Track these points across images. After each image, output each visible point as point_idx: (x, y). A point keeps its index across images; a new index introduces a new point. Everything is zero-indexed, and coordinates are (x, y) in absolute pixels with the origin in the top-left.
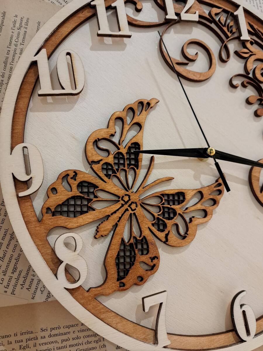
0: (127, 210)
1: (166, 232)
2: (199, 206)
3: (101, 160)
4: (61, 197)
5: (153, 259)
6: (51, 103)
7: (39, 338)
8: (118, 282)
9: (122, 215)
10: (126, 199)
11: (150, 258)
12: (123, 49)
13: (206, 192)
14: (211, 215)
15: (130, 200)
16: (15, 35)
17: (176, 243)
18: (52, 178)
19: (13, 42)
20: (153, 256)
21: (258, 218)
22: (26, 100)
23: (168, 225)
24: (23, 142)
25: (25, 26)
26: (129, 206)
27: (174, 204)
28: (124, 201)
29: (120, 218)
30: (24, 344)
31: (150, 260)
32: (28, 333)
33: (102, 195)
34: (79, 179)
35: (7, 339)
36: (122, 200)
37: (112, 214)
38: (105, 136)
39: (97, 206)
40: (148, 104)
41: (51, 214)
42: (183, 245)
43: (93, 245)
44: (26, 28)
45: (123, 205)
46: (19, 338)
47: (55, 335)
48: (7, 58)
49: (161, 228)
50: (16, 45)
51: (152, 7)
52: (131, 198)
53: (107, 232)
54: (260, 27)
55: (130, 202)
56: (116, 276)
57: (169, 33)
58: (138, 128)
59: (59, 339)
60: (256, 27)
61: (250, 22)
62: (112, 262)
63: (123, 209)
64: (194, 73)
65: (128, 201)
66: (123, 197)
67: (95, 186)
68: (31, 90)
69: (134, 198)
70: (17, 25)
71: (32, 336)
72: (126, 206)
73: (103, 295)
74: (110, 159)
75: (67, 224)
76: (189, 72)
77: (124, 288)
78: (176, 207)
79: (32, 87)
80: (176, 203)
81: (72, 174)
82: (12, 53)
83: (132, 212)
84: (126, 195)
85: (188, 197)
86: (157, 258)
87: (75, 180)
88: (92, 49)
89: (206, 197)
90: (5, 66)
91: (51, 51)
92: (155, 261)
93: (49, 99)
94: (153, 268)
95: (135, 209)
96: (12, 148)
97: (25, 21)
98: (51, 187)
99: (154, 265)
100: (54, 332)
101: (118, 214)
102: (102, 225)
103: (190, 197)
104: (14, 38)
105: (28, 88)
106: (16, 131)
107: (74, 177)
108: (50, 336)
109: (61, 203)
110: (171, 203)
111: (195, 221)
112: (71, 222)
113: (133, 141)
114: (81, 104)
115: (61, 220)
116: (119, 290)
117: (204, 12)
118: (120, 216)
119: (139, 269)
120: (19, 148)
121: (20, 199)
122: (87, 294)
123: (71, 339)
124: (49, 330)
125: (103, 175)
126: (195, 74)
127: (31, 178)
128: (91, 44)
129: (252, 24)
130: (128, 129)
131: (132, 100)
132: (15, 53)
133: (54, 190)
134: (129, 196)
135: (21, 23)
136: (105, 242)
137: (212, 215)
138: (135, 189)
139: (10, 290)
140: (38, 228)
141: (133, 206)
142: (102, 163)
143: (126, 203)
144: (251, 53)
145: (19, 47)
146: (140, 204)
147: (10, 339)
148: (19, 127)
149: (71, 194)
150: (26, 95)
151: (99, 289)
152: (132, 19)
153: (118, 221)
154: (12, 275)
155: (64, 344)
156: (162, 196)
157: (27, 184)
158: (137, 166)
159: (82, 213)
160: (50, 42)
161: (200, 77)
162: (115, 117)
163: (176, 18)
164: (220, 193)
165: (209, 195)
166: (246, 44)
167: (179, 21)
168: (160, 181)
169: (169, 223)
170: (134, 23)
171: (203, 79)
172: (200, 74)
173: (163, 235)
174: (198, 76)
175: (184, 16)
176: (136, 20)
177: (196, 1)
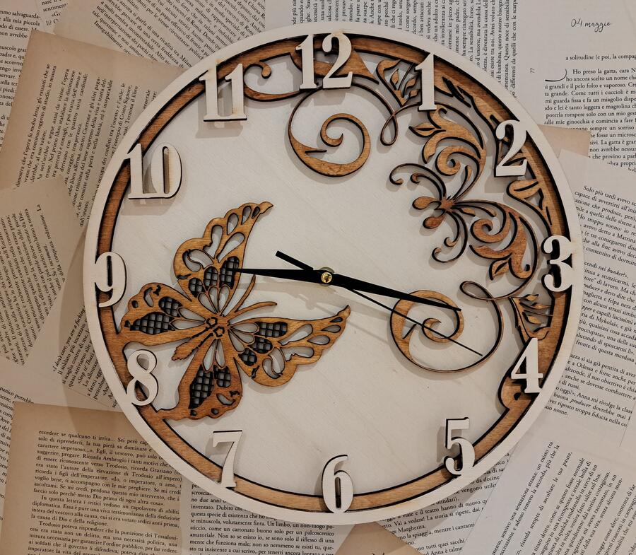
0: (211, 335)
1: (255, 366)
2: (304, 342)
3: (190, 275)
4: (141, 311)
5: (232, 394)
6: (143, 205)
7: (116, 447)
8: (190, 410)
9: (205, 340)
10: (213, 322)
11: (231, 392)
12: (237, 134)
13: (319, 327)
14: (318, 356)
15: (216, 323)
16: (121, 110)
17: (265, 381)
18: (134, 290)
19: (118, 120)
20: (233, 390)
21: (394, 371)
22: (117, 204)
23: (259, 359)
24: (110, 250)
25: (133, 98)
26: (215, 331)
27: (273, 336)
28: (209, 324)
29: (202, 343)
30: (101, 449)
31: (230, 394)
32: (106, 439)
33: (185, 313)
34: (163, 293)
35: (87, 440)
36: (208, 322)
37: (193, 337)
38: (198, 247)
39: (180, 325)
40: (258, 208)
41: (129, 329)
42: (274, 385)
43: (170, 366)
44: (133, 100)
45: (207, 329)
46: (97, 441)
47: (131, 448)
48: (110, 140)
49: (252, 360)
50: (120, 124)
52: (218, 322)
53: (185, 356)
54: (463, 83)
55: (216, 327)
56: (188, 403)
57: (307, 105)
58: (242, 237)
59: (135, 453)
60: (456, 83)
61: (447, 77)
62: (186, 389)
63: (207, 333)
64: (331, 165)
65: (214, 325)
66: (209, 319)
67: (180, 305)
68: (122, 192)
69: (222, 322)
70: (124, 97)
71: (109, 443)
72: (211, 331)
73: (172, 418)
74: (200, 275)
75: (143, 340)
76: (324, 163)
77: (196, 417)
78: (274, 340)
79: (124, 188)
80: (277, 334)
81: (155, 288)
82: (115, 133)
83: (217, 338)
84: (213, 318)
85: (291, 329)
86: (239, 394)
87: (158, 295)
88: (198, 136)
89: (317, 333)
90: (107, 150)
91: (147, 143)
92: (236, 396)
93: (143, 202)
94: (233, 404)
95: (221, 335)
96: (97, 257)
97: (132, 90)
98: (132, 300)
99: (234, 401)
100: (130, 445)
101: (201, 338)
102: (182, 348)
103: (294, 330)
104: (120, 114)
105: (120, 189)
106: (104, 237)
107: (157, 292)
108: (126, 447)
109: (140, 317)
110: (270, 334)
111: (295, 359)
112: (149, 339)
113: (230, 255)
114: (176, 208)
115: (139, 335)
116: (189, 418)
117: (367, 70)
118: (202, 340)
119: (212, 402)
120: (104, 257)
121: (99, 310)
122: (155, 414)
123: (147, 456)
124: (126, 441)
125: (190, 292)
126: (333, 167)
127: (112, 289)
128: (197, 129)
129: (451, 79)
130: (226, 240)
131: (237, 203)
132: (119, 133)
133: (134, 303)
134: (216, 320)
135: (128, 95)
136: (183, 366)
137: (321, 355)
138: (226, 313)
139: (93, 394)
140: (115, 340)
141: (220, 332)
142: (190, 278)
143: (211, 327)
144: (436, 129)
145: (124, 125)
146: (228, 330)
147: (89, 441)
148: (107, 234)
149: (151, 310)
150: (117, 197)
151: (168, 412)
153: (200, 346)
154: (96, 379)
155: (139, 459)
156: (259, 323)
157: (110, 294)
158: (231, 285)
159: (162, 330)
160: (149, 132)
162: (213, 224)
163: (315, 86)
164: (340, 329)
165: (322, 330)
166: (431, 115)
167: (321, 88)
168: (258, 306)
169: (261, 357)
170: (255, 97)
171: (344, 173)
172: (341, 166)
173: (250, 369)
174: (337, 170)
175: (328, 82)
176: (258, 94)
177: (355, 53)
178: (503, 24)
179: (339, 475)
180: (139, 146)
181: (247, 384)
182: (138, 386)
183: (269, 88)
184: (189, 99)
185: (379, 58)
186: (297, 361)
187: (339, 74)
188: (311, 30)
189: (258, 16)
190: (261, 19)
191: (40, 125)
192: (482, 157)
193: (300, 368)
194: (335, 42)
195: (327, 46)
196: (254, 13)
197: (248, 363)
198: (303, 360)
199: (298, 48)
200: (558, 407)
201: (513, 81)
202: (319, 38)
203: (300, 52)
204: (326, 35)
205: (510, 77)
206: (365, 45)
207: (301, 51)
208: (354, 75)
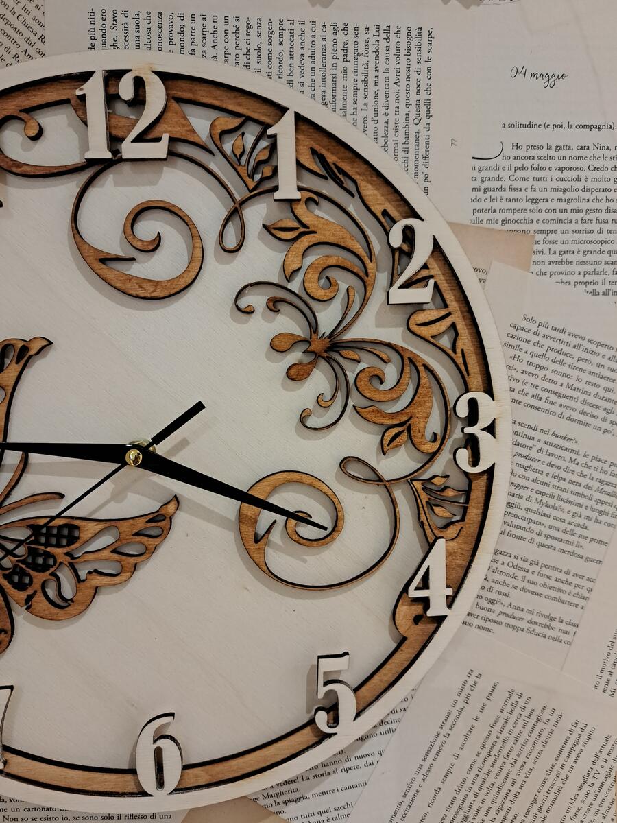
1: (30, 591)
2: (106, 553)
13: (128, 529)
14: (129, 574)
17: (46, 612)
21: (246, 589)
23: (35, 581)
27: (59, 545)
40: (25, 349)
42: (60, 618)
49: (25, 581)
51: (70, 125)
54: (342, 159)
57: (103, 185)
58: (3, 393)
60: (331, 159)
61: (317, 147)
64: (141, 282)
76: (130, 278)
78: (59, 551)
80: (64, 542)
85: (85, 535)
86: (6, 633)
89: (124, 539)
92: (2, 637)
103: (90, 535)
110: (54, 541)
111: (93, 579)
117: (193, 131)
126: (144, 285)
129: (323, 152)
137: (133, 572)
144: (302, 230)
152: (10, 163)
156: (35, 529)
161: (153, 292)
163: (108, 155)
164: (163, 534)
165: (134, 535)
166: (294, 207)
167: (121, 160)
168: (34, 499)
169: (39, 577)
170: (14, 170)
171: (162, 295)
172: (157, 283)
173: (22, 595)
174: (151, 289)
175: (130, 149)
176: (19, 165)
177: (174, 104)
178: (412, 69)
179: (160, 743)
181: (22, 616)
183: (39, 155)
185: (214, 114)
186: (97, 580)
187: (150, 137)
188: (101, 62)
189: (34, 39)
190: (39, 45)
192: (371, 275)
193: (103, 590)
194: (139, 83)
195: (126, 90)
196: (27, 33)
197: (21, 587)
198: (105, 580)
199: (78, 92)
200: (482, 623)
201: (426, 158)
202: (113, 77)
203: (82, 98)
204: (125, 72)
205: (422, 151)
206: (190, 91)
207: (84, 96)
208: (172, 140)
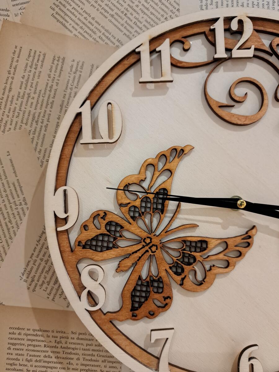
0: (147, 251)
1: (183, 276)
2: (221, 256)
3: (129, 203)
4: (91, 233)
5: (165, 298)
6: (92, 149)
7: (70, 338)
8: (131, 313)
9: (142, 255)
10: (148, 241)
11: (164, 297)
12: (164, 94)
13: (232, 243)
14: (233, 267)
15: (151, 242)
16: (71, 79)
17: (191, 287)
18: (86, 216)
19: (69, 86)
20: (166, 296)
22: (71, 148)
23: (185, 270)
24: (66, 185)
25: (81, 70)
26: (150, 248)
27: (195, 251)
28: (146, 243)
29: (140, 258)
30: (58, 340)
31: (163, 299)
32: (62, 332)
33: (126, 234)
34: (108, 219)
35: (46, 333)
36: (144, 241)
37: (133, 253)
38: (135, 182)
39: (122, 243)
40: (182, 150)
41: (82, 247)
42: (198, 291)
43: (114, 276)
44: (81, 72)
45: (144, 247)
46: (55, 334)
47: (82, 339)
48: (63, 101)
49: (179, 270)
50: (71, 89)
51: (203, 44)
52: (153, 240)
53: (127, 269)
55: (151, 245)
56: (130, 307)
57: (218, 72)
58: (169, 173)
59: (85, 342)
62: (128, 295)
63: (144, 250)
64: (239, 117)
65: (149, 243)
66: (145, 239)
67: (122, 227)
68: (75, 139)
69: (155, 241)
70: (74, 70)
71: (64, 335)
72: (147, 248)
73: (117, 319)
74: (138, 203)
75: (93, 257)
76: (233, 115)
77: (136, 318)
78: (197, 255)
79: (76, 135)
80: (198, 250)
81: (102, 214)
82: (67, 96)
83: (152, 254)
84: (148, 237)
85: (210, 246)
86: (170, 298)
87: (104, 220)
88: (134, 95)
89: (231, 248)
90: (61, 109)
91: (95, 101)
92: (168, 301)
93: (91, 146)
94: (165, 306)
95: (155, 252)
96: (56, 190)
97: (80, 64)
98: (84, 224)
99: (166, 304)
100: (81, 336)
101: (139, 254)
102: (123, 262)
103: (213, 246)
104: (70, 82)
105: (73, 136)
106: (60, 175)
107: (103, 218)
108: (78, 339)
109: (90, 238)
110: (193, 250)
111: (215, 270)
112: (97, 255)
113: (161, 187)
114: (117, 151)
115: (89, 253)
116: (131, 319)
117: (263, 45)
118: (140, 256)
119: (149, 306)
120: (61, 190)
121: (58, 233)
122: (103, 317)
123: (94, 345)
124: (78, 334)
125: (129, 217)
126: (240, 118)
127: (68, 216)
128: (133, 90)
130: (157, 175)
131: (165, 146)
132: (70, 96)
133: (85, 227)
134: (151, 239)
135: (77, 67)
136: (125, 276)
137: (234, 266)
138: (158, 233)
139: (51, 297)
140: (70, 257)
141: (154, 249)
142: (129, 206)
143: (147, 245)
145: (74, 90)
146: (161, 247)
147: (49, 334)
148: (63, 171)
149: (99, 232)
150: (70, 143)
151: (114, 314)
152: (176, 61)
153: (138, 260)
154: (53, 286)
155: (88, 347)
156: (184, 241)
157: (66, 220)
158: (162, 211)
159: (108, 248)
160: (95, 92)
161: (244, 121)
162: (147, 163)
163: (225, 56)
164: (249, 245)
165: (235, 246)
167: (230, 58)
168: (183, 227)
169: (187, 268)
170: (179, 65)
171: (249, 123)
172: (246, 117)
173: (179, 278)
174: (243, 120)
175: (236, 53)
176: (181, 62)
177: (255, 33)
179: (252, 361)
180: (88, 102)
181: (176, 290)
182: (90, 294)
183: (188, 58)
184: (127, 66)
185: (271, 37)
186: (215, 271)
187: (243, 47)
188: (222, 13)
189: (174, 10)
190: (177, 13)
191: (10, 91)
193: (217, 276)
195: (234, 26)
196: (171, 8)
197: (177, 273)
198: (221, 270)
199: (212, 27)
202: (228, 20)
203: (213, 31)
204: (234, 17)
206: (262, 26)
208: (256, 49)
